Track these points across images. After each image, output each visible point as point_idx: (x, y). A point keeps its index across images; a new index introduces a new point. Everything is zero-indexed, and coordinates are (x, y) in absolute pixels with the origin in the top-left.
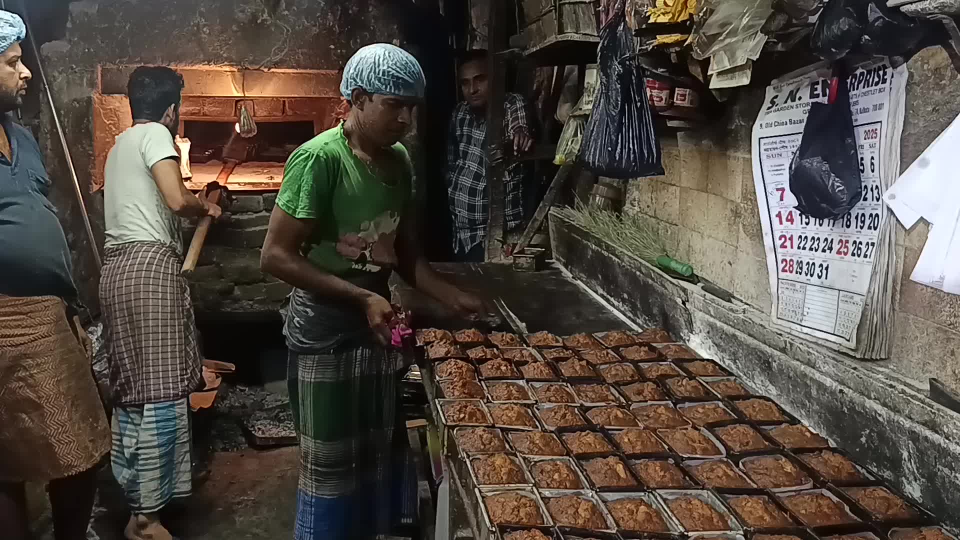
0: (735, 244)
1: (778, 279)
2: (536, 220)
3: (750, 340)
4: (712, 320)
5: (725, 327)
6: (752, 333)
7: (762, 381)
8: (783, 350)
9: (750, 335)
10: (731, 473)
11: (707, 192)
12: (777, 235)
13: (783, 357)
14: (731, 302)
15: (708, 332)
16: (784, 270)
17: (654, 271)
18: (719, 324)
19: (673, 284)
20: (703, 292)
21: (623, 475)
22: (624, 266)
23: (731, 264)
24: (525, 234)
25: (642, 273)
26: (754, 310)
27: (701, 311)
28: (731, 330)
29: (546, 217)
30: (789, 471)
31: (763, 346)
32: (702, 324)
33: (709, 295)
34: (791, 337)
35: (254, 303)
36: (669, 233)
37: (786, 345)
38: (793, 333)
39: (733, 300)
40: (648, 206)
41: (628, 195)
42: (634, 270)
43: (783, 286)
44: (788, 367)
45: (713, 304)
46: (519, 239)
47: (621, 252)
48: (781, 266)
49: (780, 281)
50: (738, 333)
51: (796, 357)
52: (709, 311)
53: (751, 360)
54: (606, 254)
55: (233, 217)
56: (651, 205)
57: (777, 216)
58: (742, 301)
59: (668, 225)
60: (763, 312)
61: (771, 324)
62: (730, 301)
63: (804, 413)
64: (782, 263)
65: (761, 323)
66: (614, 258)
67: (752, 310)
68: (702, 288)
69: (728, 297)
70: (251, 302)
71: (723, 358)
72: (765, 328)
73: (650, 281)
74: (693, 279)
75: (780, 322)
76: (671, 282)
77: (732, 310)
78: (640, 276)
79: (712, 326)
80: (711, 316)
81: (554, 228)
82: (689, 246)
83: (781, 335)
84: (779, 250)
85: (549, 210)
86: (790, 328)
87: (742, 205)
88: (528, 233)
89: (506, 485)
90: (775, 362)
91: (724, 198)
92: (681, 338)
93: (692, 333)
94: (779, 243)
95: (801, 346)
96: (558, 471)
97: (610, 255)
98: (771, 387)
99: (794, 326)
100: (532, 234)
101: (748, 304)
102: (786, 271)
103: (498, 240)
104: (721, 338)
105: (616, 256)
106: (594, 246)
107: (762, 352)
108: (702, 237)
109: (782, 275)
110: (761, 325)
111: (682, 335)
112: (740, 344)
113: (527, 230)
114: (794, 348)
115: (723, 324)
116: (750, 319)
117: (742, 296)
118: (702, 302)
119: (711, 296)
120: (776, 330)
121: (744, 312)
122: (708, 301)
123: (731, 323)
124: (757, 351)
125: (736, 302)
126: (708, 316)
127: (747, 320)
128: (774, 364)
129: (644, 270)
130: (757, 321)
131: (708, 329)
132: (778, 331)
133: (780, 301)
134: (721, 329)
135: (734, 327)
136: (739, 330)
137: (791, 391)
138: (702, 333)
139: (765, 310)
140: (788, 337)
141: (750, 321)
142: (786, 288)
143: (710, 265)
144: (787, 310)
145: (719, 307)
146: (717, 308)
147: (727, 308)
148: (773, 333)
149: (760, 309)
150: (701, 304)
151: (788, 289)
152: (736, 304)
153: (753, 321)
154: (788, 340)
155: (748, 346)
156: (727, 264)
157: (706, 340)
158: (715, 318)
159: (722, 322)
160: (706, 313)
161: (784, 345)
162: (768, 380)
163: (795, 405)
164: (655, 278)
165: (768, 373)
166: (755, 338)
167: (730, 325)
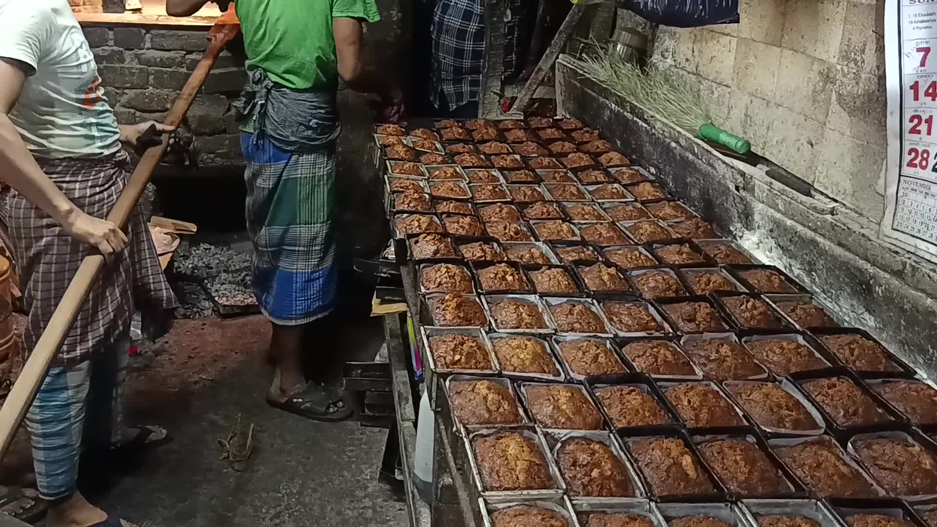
0: (821, 118)
1: (900, 175)
2: (540, 69)
3: (839, 251)
4: (778, 216)
5: (800, 228)
6: (844, 242)
7: (852, 305)
8: (899, 274)
9: (840, 244)
10: (844, 469)
11: (780, 46)
12: (907, 116)
13: (895, 282)
14: (811, 196)
15: (771, 231)
16: (911, 164)
17: (698, 145)
18: (789, 222)
19: (727, 164)
20: (769, 179)
21: (692, 473)
22: (654, 134)
23: (812, 145)
24: (526, 86)
25: (680, 145)
26: (848, 211)
27: (763, 202)
28: (810, 234)
29: (553, 68)
30: (928, 467)
31: (862, 263)
32: (762, 219)
33: (777, 185)
34: (914, 258)
35: (215, 157)
36: (716, 95)
37: (905, 267)
38: (921, 254)
39: (813, 192)
40: (687, 60)
41: (656, 44)
42: (668, 140)
43: (906, 186)
44: (902, 298)
45: (784, 197)
46: (519, 92)
47: (652, 117)
48: (907, 158)
49: (902, 178)
50: (820, 239)
51: (920, 287)
52: (778, 205)
53: (838, 277)
54: (629, 116)
55: (188, 56)
56: (691, 59)
57: (911, 88)
58: (827, 196)
59: (714, 84)
60: (861, 215)
61: (881, 236)
62: (808, 194)
63: (921, 361)
64: (910, 154)
65: (863, 231)
66: (640, 122)
67: (843, 209)
68: (767, 173)
69: (806, 189)
70: (212, 155)
71: (790, 265)
72: (870, 240)
73: (691, 157)
74: (752, 158)
75: (896, 235)
76: (724, 163)
77: (815, 209)
78: (675, 148)
79: (778, 224)
80: (779, 211)
81: (562, 81)
82: (746, 115)
83: (897, 253)
84: (907, 136)
85: (557, 58)
86: (916, 247)
87: (839, 67)
88: (530, 84)
89: (525, 492)
90: (880, 286)
91: (809, 56)
92: (731, 232)
93: (747, 228)
94: (908, 126)
95: (931, 274)
96: (598, 465)
97: (635, 119)
98: (866, 316)
99: (922, 245)
100: (535, 86)
101: (836, 201)
102: (915, 166)
103: (495, 93)
104: (791, 241)
105: (645, 121)
106: (613, 105)
107: (860, 270)
108: (767, 105)
109: (907, 170)
110: (863, 235)
111: (732, 228)
112: (822, 253)
113: (529, 82)
114: (918, 275)
115: (795, 224)
116: (844, 225)
117: (827, 188)
118: (767, 191)
119: (782, 186)
120: (889, 245)
121: (832, 212)
122: (776, 192)
123: (810, 225)
124: (849, 266)
125: (818, 196)
126: (773, 211)
127: (838, 224)
128: (877, 288)
129: (683, 142)
130: (855, 227)
131: (771, 227)
132: (893, 247)
133: (901, 207)
134: (793, 229)
135: (815, 231)
136: (823, 235)
137: (902, 328)
138: (762, 230)
139: (865, 213)
140: (909, 258)
141: (843, 227)
142: (912, 189)
143: (777, 142)
144: (911, 221)
145: (792, 201)
146: (790, 203)
147: (808, 205)
148: (884, 248)
149: (856, 209)
150: (765, 195)
151: (916, 190)
152: (818, 200)
153: (848, 228)
154: (908, 261)
155: (835, 258)
156: (805, 144)
157: (766, 240)
158: (783, 214)
159: (795, 221)
160: (770, 207)
161: (901, 267)
162: (864, 307)
163: (906, 347)
164: (699, 154)
165: (865, 298)
166: (849, 250)
167: (809, 228)
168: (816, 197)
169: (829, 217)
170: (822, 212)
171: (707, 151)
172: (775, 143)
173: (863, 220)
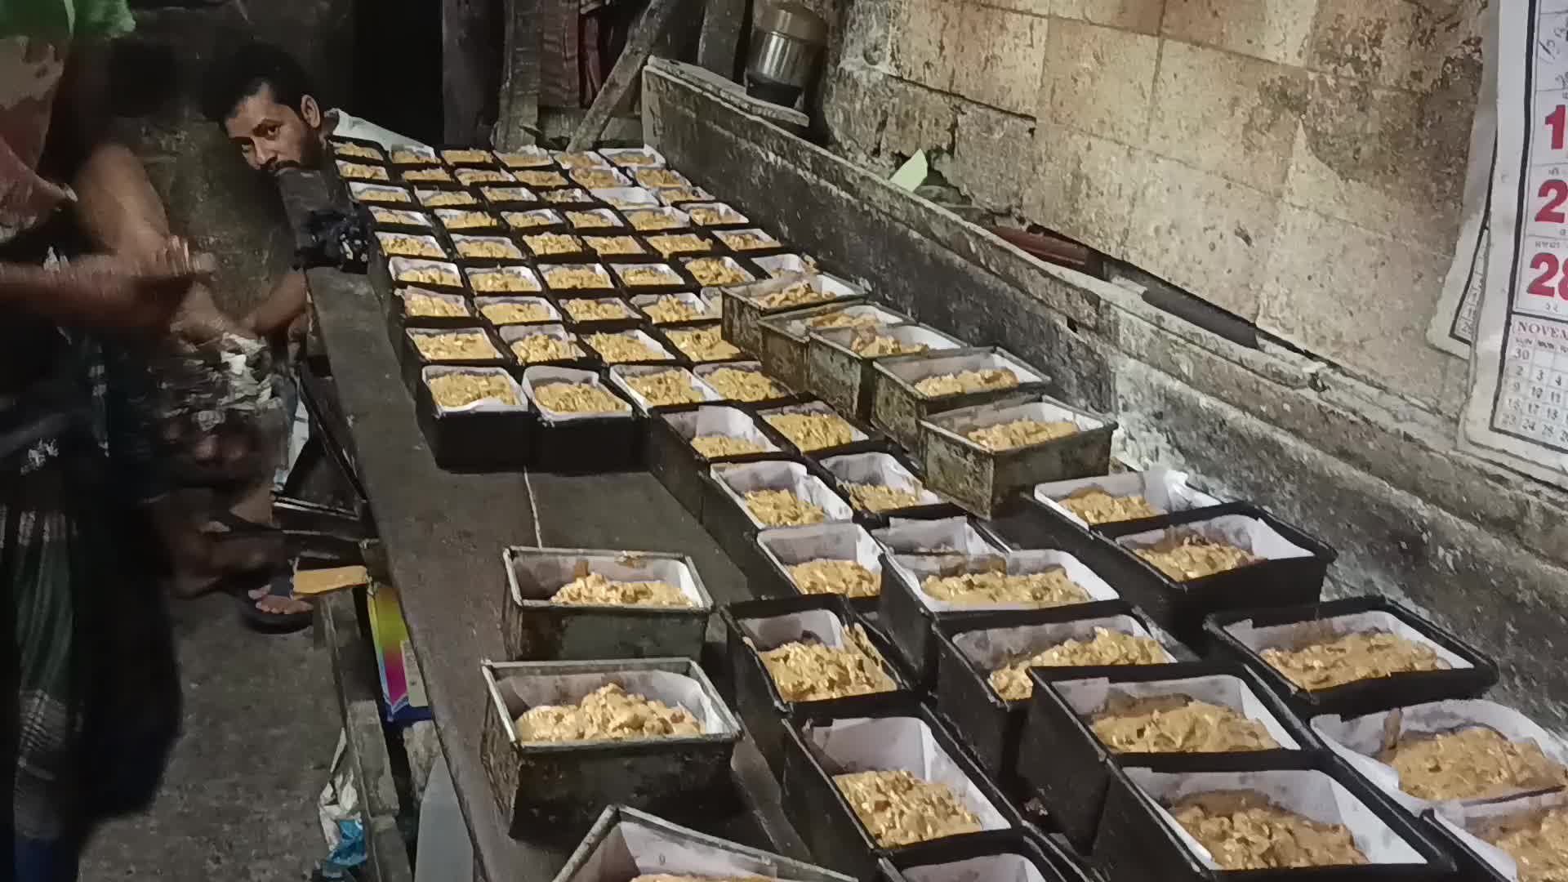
0: (1270, 183)
1: (1510, 313)
2: (614, 85)
3: (1337, 466)
4: (1177, 386)
5: (1232, 414)
6: (1356, 449)
8: (1508, 526)
9: (1344, 454)
11: (1159, 34)
12: (1535, 182)
13: (1491, 543)
14: (1259, 349)
15: (1159, 416)
16: (1537, 288)
17: (978, 237)
18: (1204, 401)
19: (1053, 278)
20: (1154, 311)
22: (868, 213)
23: (1247, 239)
24: (587, 118)
25: (933, 237)
26: (1351, 381)
27: (1139, 357)
28: (1260, 428)
29: (638, 78)
31: (1398, 496)
32: (1136, 390)
33: (1174, 322)
36: (997, 136)
37: (1523, 512)
39: (1261, 341)
40: (928, 65)
41: (850, 35)
42: (901, 227)
43: (1526, 335)
44: (1511, 576)
45: (1197, 349)
46: (574, 129)
47: (863, 178)
48: (1528, 275)
49: (1516, 319)
50: (1287, 440)
52: (1177, 364)
54: (809, 177)
56: (938, 63)
57: (1549, 120)
58: (1295, 349)
59: (993, 114)
60: (1384, 389)
61: (1458, 443)
62: (1250, 343)
64: (1535, 264)
65: (1404, 428)
66: (834, 189)
67: (1340, 378)
68: (1146, 297)
69: (1245, 332)
72: (1427, 449)
73: (958, 260)
74: (1098, 264)
75: (1500, 441)
76: (1045, 274)
77: (1278, 377)
78: (921, 242)
79: (1174, 403)
80: (1180, 376)
81: (657, 108)
82: (1077, 176)
83: (1500, 479)
84: (1531, 226)
85: (645, 63)
86: (1562, 472)
87: (1312, 76)
88: (596, 114)
90: (1450, 546)
91: (1231, 53)
94: (1535, 204)
97: (823, 182)
100: (605, 117)
101: (1317, 359)
102: (1550, 292)
103: (527, 130)
104: (1209, 439)
105: (849, 188)
106: (772, 156)
107: (1395, 512)
108: (1129, 155)
109: (1527, 302)
112: (1292, 469)
113: (593, 108)
115: (1222, 405)
116: (1354, 413)
117: (1291, 331)
118: (1149, 335)
119: (1188, 326)
120: (1477, 463)
121: (1314, 381)
122: (1174, 338)
123: (1264, 409)
124: (1365, 499)
125: (1271, 347)
126: (1161, 375)
127: (1337, 410)
128: (1441, 551)
129: (939, 231)
130: (1383, 418)
131: (1157, 409)
132: (1488, 467)
133: (1512, 381)
134: (1215, 415)
135: (1276, 423)
136: (1297, 433)
137: (1508, 641)
138: (1136, 414)
139: (1392, 385)
140: (1537, 494)
141: (1352, 417)
142: (1541, 344)
143: (1157, 230)
144: (1542, 413)
145: (1215, 357)
146: (1209, 361)
147: (1259, 368)
148: (1467, 468)
149: (1370, 377)
150: (1144, 342)
151: (1551, 346)
152: (1275, 356)
153: (1365, 419)
154: (1532, 498)
155: (1326, 483)
156: (1229, 235)
157: (1145, 434)
158: (1189, 382)
159: (1224, 400)
160: (1154, 365)
161: (1512, 511)
162: (1402, 587)
163: (1517, 681)
164: (981, 255)
165: (1406, 570)
166: (1366, 466)
167: (1262, 417)
168: (1267, 349)
169: (1310, 394)
170: (1295, 383)
171: (1002, 249)
172: (1151, 232)
173: (1392, 401)
